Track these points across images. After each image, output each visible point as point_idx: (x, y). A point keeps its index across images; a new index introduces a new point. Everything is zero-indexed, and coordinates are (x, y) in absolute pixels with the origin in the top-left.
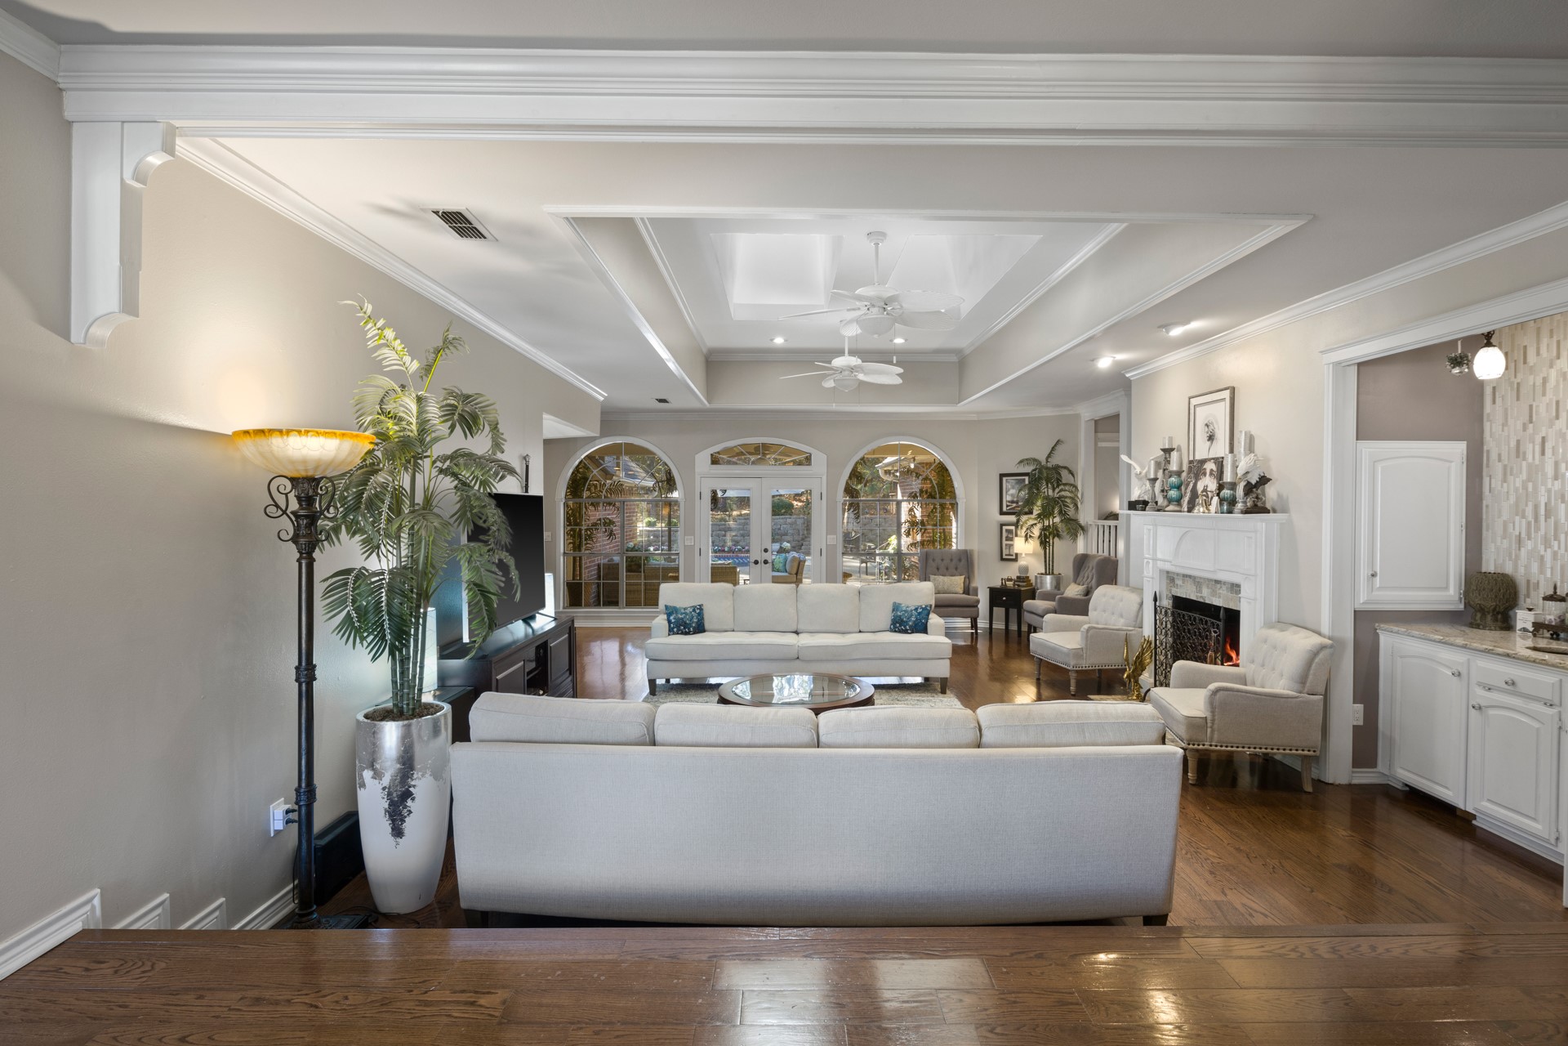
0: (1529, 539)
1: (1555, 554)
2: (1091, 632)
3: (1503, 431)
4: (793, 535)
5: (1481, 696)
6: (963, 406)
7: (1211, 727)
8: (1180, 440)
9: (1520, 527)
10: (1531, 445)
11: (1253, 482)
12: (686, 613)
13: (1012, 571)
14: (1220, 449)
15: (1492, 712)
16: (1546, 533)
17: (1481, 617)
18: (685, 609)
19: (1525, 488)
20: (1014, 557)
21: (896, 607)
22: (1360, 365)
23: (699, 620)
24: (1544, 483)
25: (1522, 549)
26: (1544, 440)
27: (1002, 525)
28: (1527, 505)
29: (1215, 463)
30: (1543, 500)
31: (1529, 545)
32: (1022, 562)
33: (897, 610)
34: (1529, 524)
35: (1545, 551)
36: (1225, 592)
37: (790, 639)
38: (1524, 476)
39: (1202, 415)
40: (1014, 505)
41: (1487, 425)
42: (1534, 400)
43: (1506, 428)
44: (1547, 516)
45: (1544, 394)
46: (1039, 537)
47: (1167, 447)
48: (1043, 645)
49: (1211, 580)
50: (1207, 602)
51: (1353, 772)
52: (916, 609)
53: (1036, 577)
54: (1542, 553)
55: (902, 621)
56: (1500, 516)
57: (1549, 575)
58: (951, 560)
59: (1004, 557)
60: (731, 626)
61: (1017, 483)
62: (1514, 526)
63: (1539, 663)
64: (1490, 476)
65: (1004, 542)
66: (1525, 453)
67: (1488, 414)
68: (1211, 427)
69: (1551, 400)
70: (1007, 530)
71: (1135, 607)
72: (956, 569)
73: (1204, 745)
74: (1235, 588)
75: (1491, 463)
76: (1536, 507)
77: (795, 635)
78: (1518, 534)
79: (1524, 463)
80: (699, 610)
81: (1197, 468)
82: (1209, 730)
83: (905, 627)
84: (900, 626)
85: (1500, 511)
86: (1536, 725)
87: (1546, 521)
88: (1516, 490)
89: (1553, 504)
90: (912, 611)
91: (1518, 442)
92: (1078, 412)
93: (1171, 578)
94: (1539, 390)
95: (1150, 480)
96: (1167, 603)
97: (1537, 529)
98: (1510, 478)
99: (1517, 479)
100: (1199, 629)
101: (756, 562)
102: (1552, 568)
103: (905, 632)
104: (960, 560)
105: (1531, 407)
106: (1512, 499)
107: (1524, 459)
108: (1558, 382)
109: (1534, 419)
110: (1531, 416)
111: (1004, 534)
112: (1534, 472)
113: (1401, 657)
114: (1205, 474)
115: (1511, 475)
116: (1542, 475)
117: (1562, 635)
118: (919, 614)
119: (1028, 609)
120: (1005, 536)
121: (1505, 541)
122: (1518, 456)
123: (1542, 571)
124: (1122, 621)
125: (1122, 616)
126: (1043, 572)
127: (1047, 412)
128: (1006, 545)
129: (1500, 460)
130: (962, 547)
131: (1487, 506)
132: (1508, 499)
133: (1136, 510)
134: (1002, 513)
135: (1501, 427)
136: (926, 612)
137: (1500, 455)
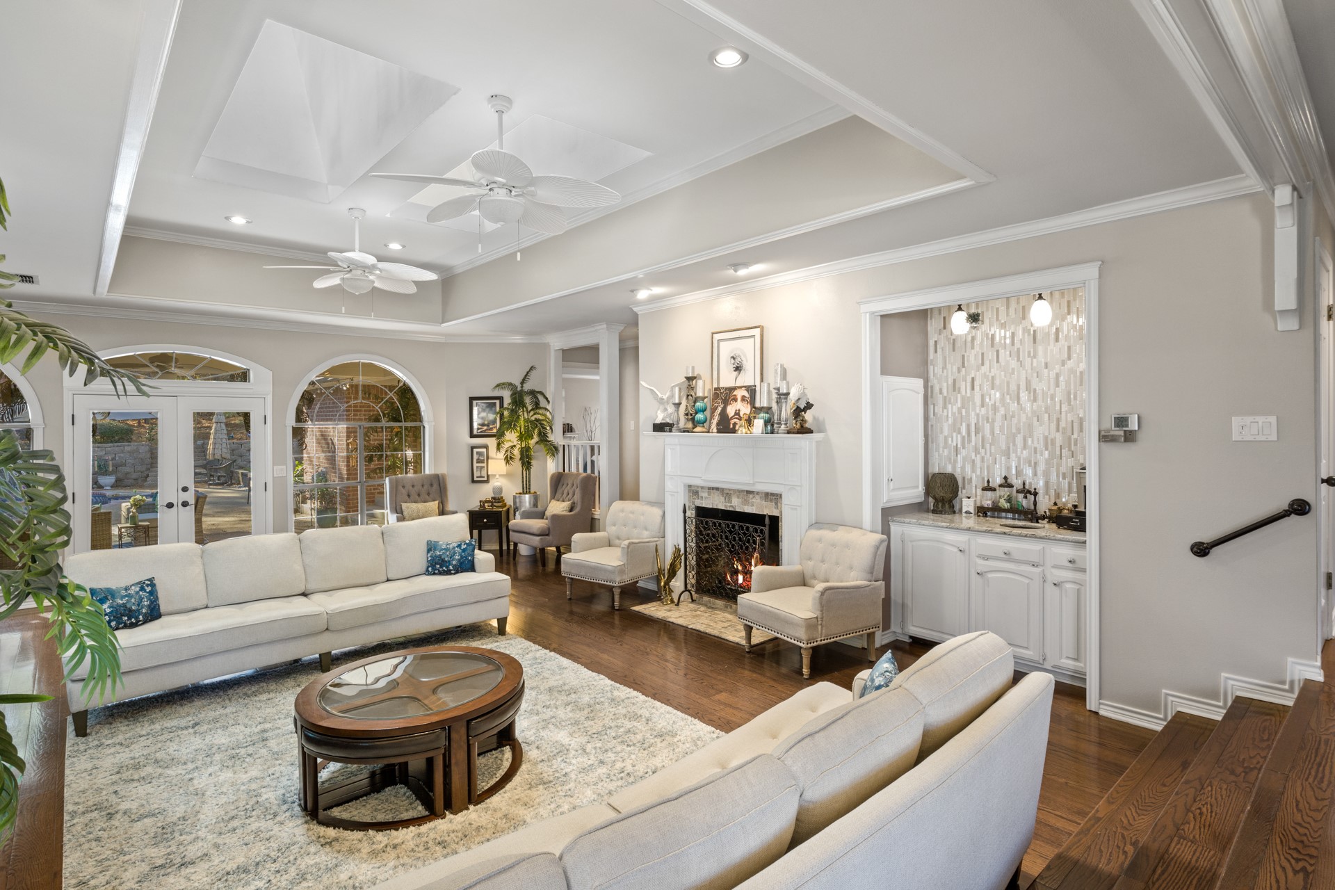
0: (964, 448)
1: (983, 459)
2: (631, 547)
3: (943, 372)
4: (134, 465)
5: (982, 565)
6: (449, 326)
7: (821, 624)
8: (702, 370)
9: (956, 440)
10: (964, 383)
11: (802, 407)
12: (129, 596)
13: (486, 492)
14: (748, 378)
15: (990, 575)
16: (976, 444)
17: (942, 506)
18: (126, 589)
19: (960, 413)
20: (485, 479)
21: (431, 547)
22: (882, 316)
23: (152, 602)
24: (974, 409)
25: (959, 456)
26: (973, 379)
27: (472, 448)
28: (961, 425)
29: (748, 391)
30: (973, 421)
31: (964, 452)
32: (496, 483)
33: (435, 549)
34: (963, 438)
35: (976, 456)
36: (759, 501)
37: (301, 607)
38: (959, 404)
39: (726, 350)
40: (485, 428)
41: (931, 368)
42: (965, 352)
43: (945, 371)
44: (977, 433)
45: (973, 348)
46: (520, 459)
47: (690, 375)
48: (580, 565)
49: (742, 491)
50: (737, 510)
51: (883, 635)
52: (459, 546)
53: (515, 497)
54: (973, 457)
55: (443, 561)
56: (941, 433)
57: (978, 473)
58: (423, 485)
59: (475, 479)
60: (204, 603)
61: (487, 407)
62: (952, 439)
63: (1029, 537)
64: (934, 404)
65: (475, 465)
66: (959, 388)
67: (932, 360)
68: (738, 360)
69: (978, 352)
70: (477, 453)
71: (659, 519)
72: (428, 494)
73: (817, 641)
74: (775, 498)
75: (934, 395)
76: (968, 426)
77: (303, 599)
78: (955, 445)
79: (959, 395)
80: (149, 587)
81: (726, 395)
82: (820, 627)
83: (447, 567)
84: (441, 567)
85: (941, 429)
86: (1026, 581)
87: (976, 435)
88: (953, 414)
89: (980, 424)
90: (454, 548)
91: (954, 380)
92: (547, 342)
93: (693, 491)
94: (969, 344)
95: (675, 404)
96: (691, 513)
97: (969, 441)
98: (950, 406)
99: (954, 407)
100: (739, 534)
101: (170, 505)
102: (981, 468)
103: (448, 573)
104: (432, 485)
105: (963, 356)
106: (950, 421)
107: (959, 392)
108: (982, 340)
109: (966, 365)
110: (963, 363)
111: (475, 457)
112: (966, 402)
113: (911, 541)
114: (736, 400)
115: (950, 403)
116: (973, 404)
117: (989, 514)
118: (464, 550)
119: (516, 529)
120: (477, 458)
121: (945, 450)
122: (954, 390)
123: (973, 470)
124: (646, 533)
125: (646, 529)
126: (521, 491)
127: (518, 339)
128: (477, 467)
129: (941, 393)
130: (433, 472)
131: (932, 426)
132: (947, 420)
133: (665, 432)
134: (472, 436)
135: (941, 370)
136: (471, 547)
137: (941, 390)
